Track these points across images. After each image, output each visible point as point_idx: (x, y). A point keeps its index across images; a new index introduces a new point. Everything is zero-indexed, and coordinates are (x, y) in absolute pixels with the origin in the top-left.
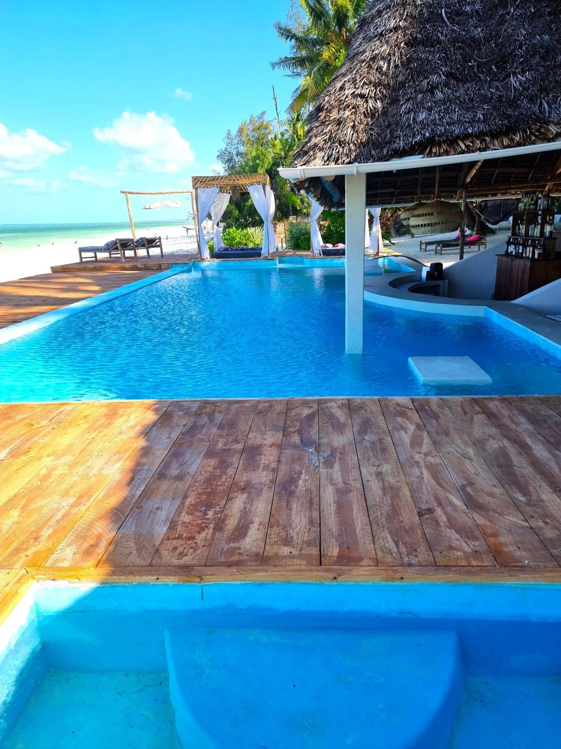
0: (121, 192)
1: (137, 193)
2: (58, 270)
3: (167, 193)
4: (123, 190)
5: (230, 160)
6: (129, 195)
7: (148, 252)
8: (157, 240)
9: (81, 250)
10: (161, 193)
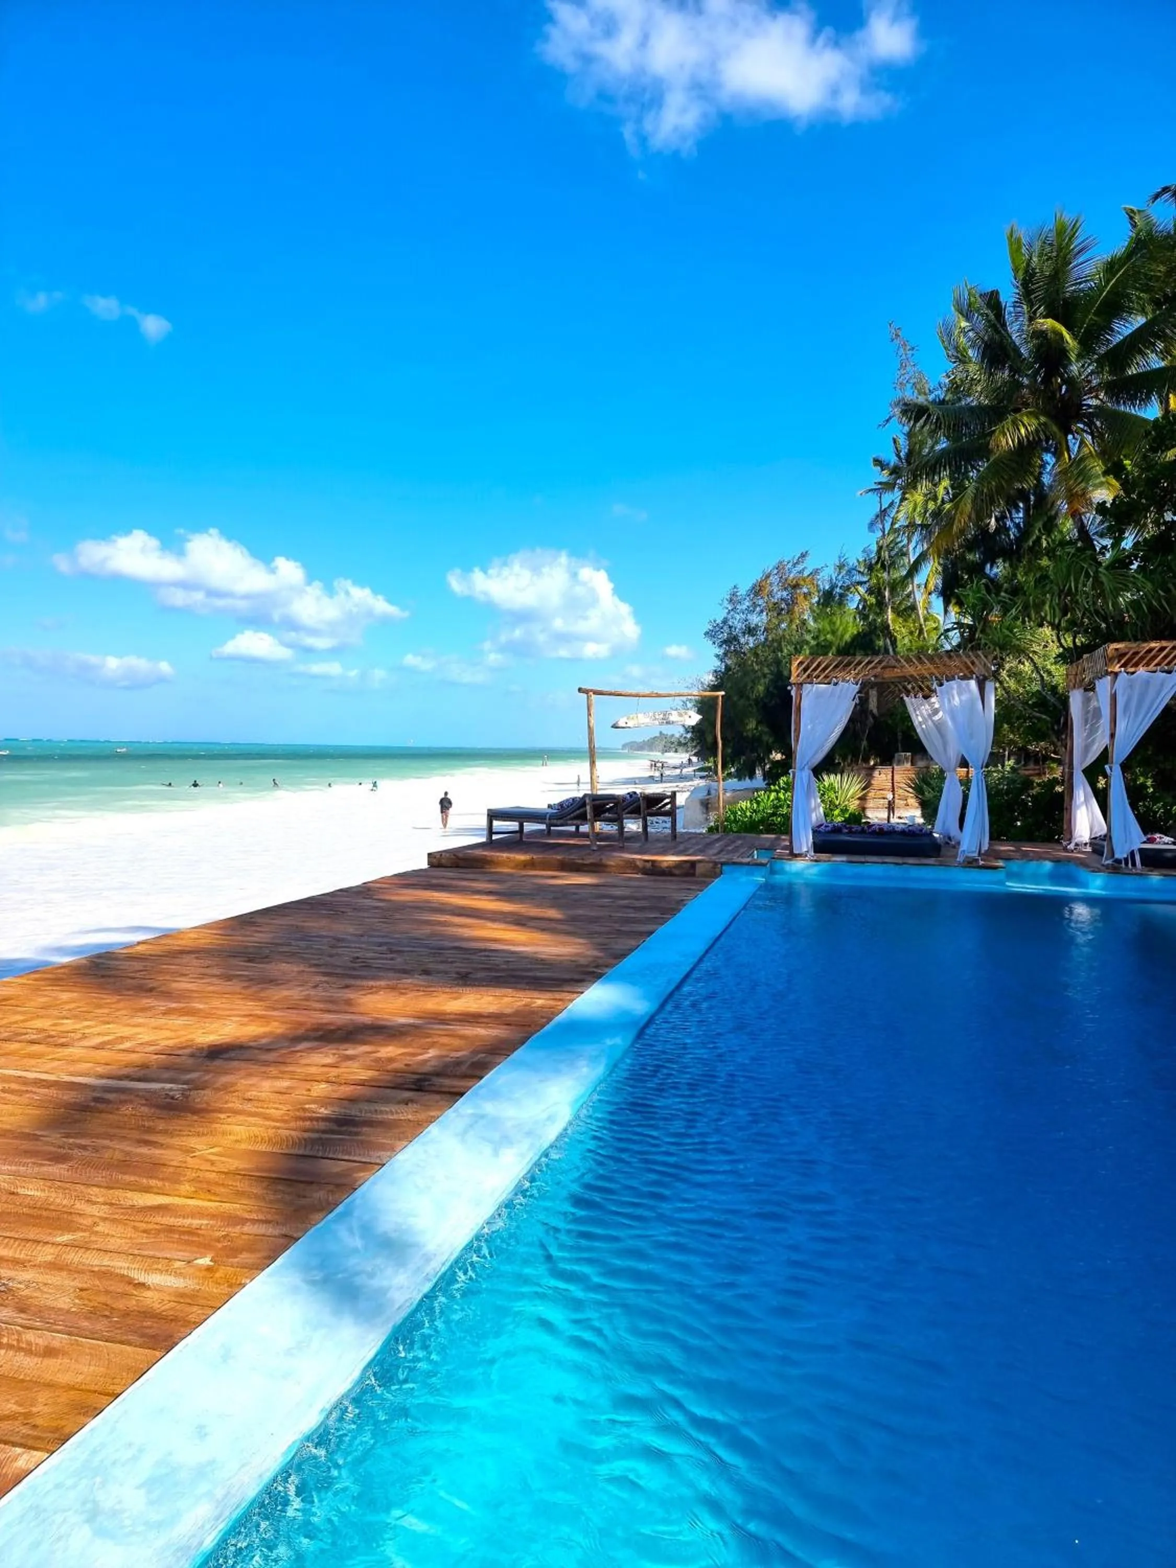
0: (580, 690)
1: (610, 694)
2: (443, 861)
3: (669, 696)
4: (585, 686)
5: (731, 640)
6: (594, 697)
7: (645, 827)
8: (667, 800)
9: (493, 815)
10: (658, 696)
